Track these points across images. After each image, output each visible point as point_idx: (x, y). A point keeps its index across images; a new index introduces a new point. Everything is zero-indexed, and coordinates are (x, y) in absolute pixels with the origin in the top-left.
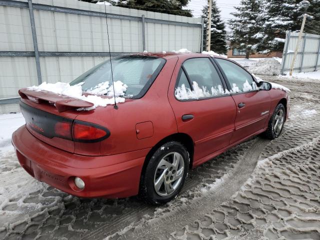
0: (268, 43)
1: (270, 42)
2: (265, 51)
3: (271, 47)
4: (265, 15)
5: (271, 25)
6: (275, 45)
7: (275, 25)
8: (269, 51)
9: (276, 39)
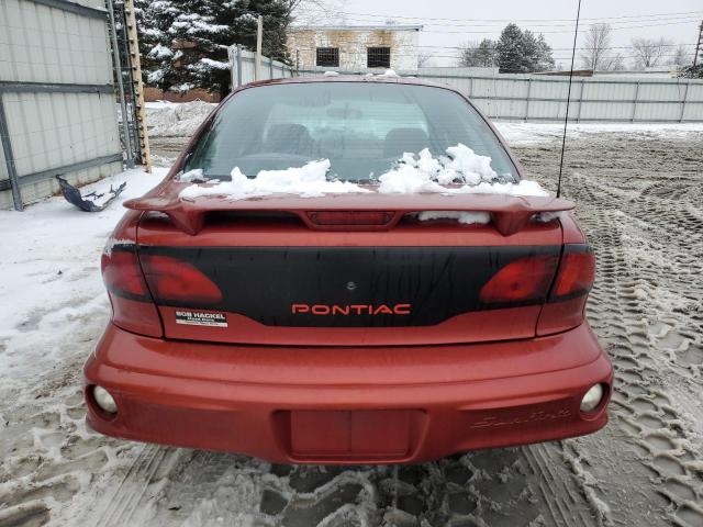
0: (185, 69)
1: (190, 66)
2: (185, 87)
3: (194, 78)
4: (167, 6)
5: (186, 29)
6: (203, 73)
7: (196, 30)
8: (192, 86)
9: (204, 60)
